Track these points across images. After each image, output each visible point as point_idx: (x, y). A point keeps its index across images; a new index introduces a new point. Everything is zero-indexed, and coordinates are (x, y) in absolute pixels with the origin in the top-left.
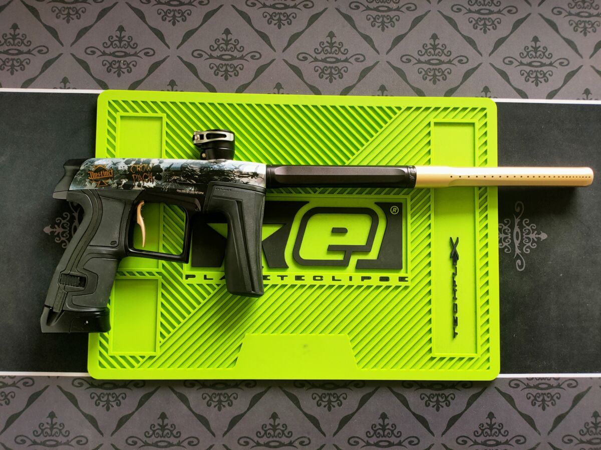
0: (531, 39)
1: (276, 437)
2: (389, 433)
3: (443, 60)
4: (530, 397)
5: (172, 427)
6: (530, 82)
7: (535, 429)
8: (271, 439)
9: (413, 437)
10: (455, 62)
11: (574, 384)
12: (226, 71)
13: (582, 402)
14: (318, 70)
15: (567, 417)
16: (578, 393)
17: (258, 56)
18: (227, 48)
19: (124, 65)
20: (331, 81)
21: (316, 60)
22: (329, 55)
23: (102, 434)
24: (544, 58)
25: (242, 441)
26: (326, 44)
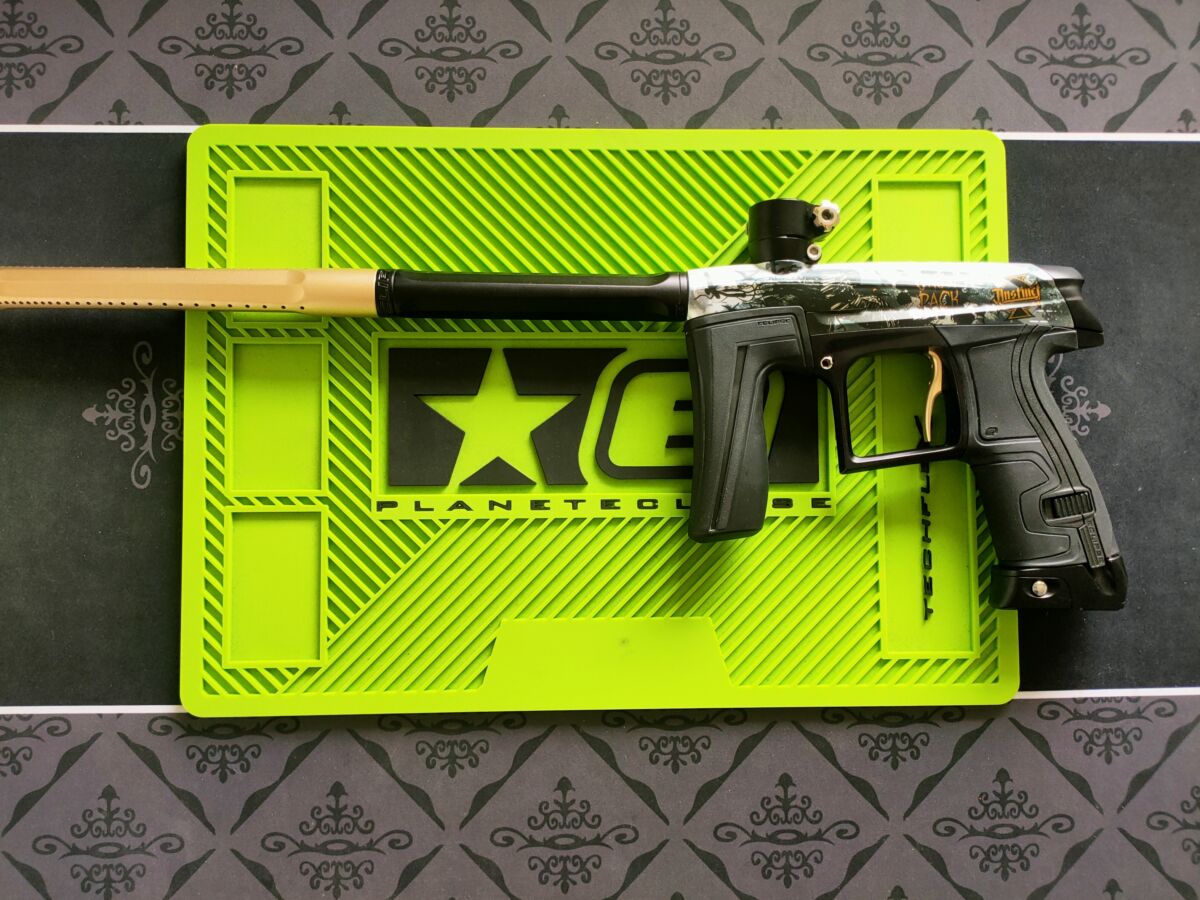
0: (1073, 9)
1: (568, 827)
2: (796, 815)
3: (893, 55)
4: (1081, 738)
5: (355, 811)
6: (1070, 98)
7: (1093, 802)
8: (558, 831)
9: (846, 822)
10: (919, 58)
11: (1169, 708)
12: (451, 82)
13: (1187, 745)
14: (638, 78)
15: (1156, 775)
16: (1176, 727)
17: (514, 50)
18: (451, 36)
19: (240, 73)
20: (666, 100)
21: (634, 57)
22: (660, 47)
23: (213, 830)
24: (1100, 48)
25: (499, 838)
26: (654, 24)
